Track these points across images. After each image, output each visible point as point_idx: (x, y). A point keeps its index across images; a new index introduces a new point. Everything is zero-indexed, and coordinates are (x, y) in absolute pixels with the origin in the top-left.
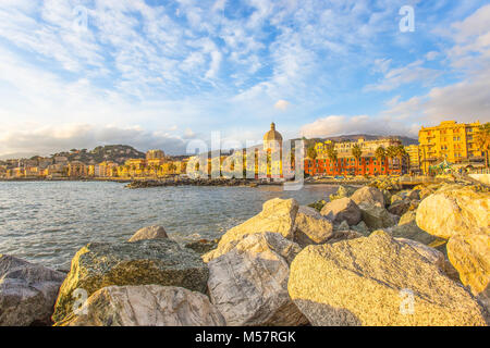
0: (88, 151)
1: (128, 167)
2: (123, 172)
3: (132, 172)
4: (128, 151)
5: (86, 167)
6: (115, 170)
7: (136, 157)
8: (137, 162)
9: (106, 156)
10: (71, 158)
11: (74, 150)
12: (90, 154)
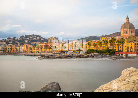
0: (16, 39)
1: (38, 48)
2: (35, 50)
3: (40, 50)
4: (38, 38)
5: (15, 47)
6: (31, 49)
7: (42, 42)
8: (43, 45)
9: (26, 41)
10: (8, 43)
11: (9, 38)
12: (17, 40)
